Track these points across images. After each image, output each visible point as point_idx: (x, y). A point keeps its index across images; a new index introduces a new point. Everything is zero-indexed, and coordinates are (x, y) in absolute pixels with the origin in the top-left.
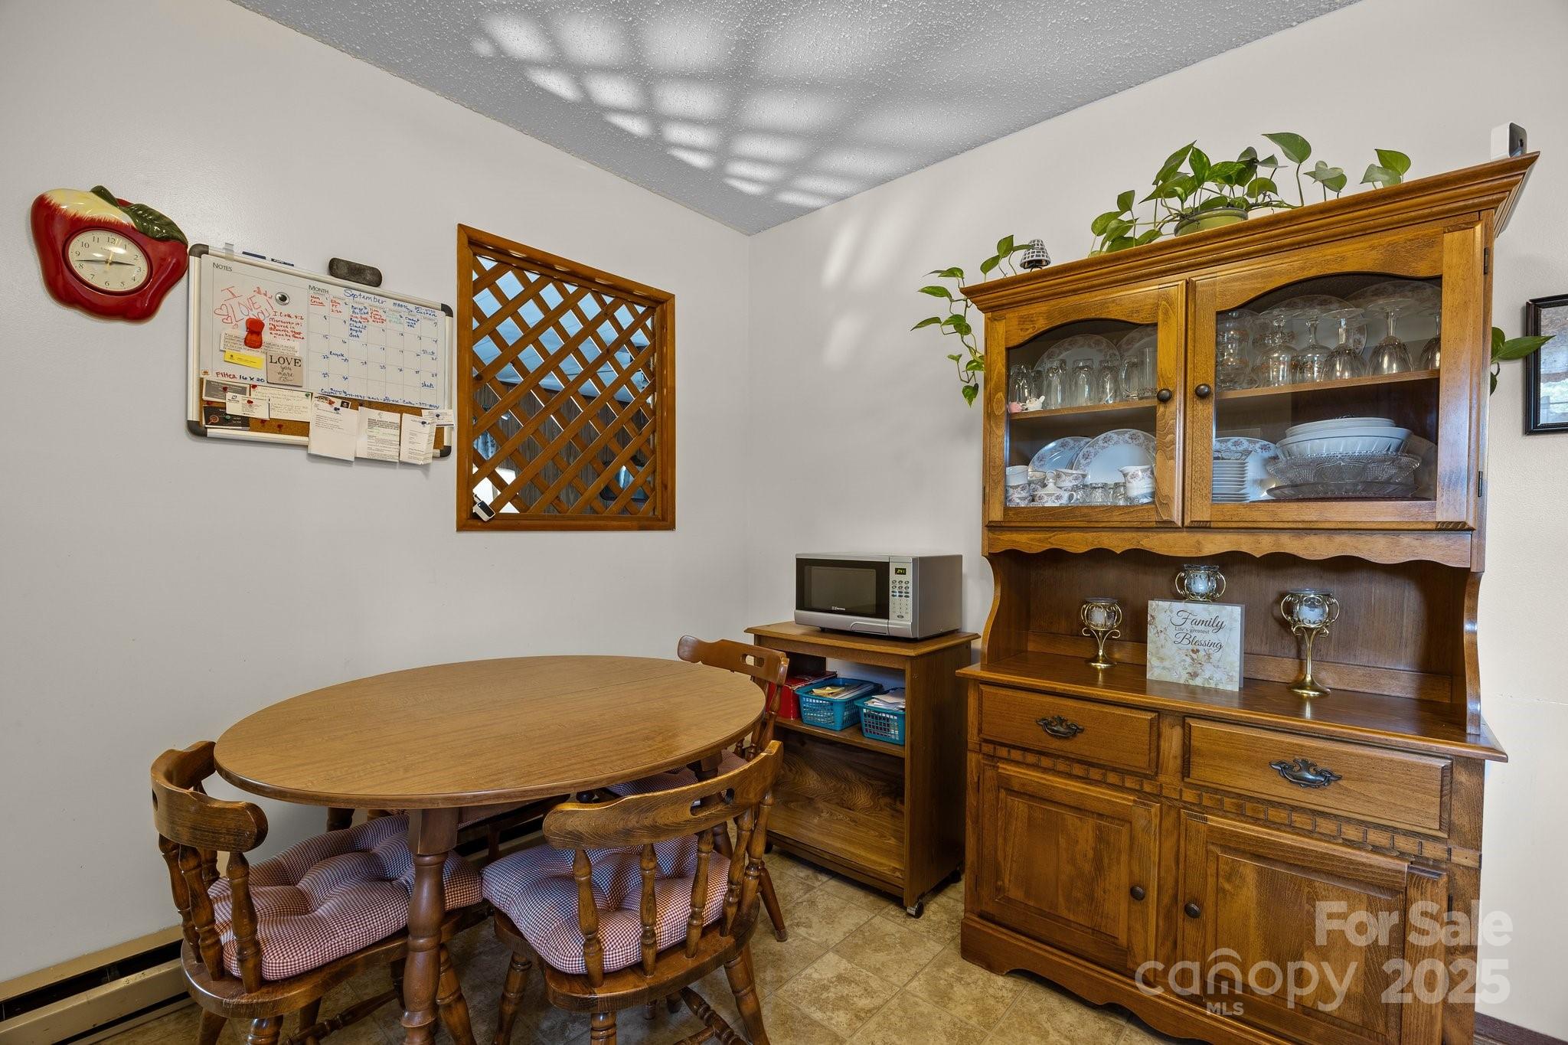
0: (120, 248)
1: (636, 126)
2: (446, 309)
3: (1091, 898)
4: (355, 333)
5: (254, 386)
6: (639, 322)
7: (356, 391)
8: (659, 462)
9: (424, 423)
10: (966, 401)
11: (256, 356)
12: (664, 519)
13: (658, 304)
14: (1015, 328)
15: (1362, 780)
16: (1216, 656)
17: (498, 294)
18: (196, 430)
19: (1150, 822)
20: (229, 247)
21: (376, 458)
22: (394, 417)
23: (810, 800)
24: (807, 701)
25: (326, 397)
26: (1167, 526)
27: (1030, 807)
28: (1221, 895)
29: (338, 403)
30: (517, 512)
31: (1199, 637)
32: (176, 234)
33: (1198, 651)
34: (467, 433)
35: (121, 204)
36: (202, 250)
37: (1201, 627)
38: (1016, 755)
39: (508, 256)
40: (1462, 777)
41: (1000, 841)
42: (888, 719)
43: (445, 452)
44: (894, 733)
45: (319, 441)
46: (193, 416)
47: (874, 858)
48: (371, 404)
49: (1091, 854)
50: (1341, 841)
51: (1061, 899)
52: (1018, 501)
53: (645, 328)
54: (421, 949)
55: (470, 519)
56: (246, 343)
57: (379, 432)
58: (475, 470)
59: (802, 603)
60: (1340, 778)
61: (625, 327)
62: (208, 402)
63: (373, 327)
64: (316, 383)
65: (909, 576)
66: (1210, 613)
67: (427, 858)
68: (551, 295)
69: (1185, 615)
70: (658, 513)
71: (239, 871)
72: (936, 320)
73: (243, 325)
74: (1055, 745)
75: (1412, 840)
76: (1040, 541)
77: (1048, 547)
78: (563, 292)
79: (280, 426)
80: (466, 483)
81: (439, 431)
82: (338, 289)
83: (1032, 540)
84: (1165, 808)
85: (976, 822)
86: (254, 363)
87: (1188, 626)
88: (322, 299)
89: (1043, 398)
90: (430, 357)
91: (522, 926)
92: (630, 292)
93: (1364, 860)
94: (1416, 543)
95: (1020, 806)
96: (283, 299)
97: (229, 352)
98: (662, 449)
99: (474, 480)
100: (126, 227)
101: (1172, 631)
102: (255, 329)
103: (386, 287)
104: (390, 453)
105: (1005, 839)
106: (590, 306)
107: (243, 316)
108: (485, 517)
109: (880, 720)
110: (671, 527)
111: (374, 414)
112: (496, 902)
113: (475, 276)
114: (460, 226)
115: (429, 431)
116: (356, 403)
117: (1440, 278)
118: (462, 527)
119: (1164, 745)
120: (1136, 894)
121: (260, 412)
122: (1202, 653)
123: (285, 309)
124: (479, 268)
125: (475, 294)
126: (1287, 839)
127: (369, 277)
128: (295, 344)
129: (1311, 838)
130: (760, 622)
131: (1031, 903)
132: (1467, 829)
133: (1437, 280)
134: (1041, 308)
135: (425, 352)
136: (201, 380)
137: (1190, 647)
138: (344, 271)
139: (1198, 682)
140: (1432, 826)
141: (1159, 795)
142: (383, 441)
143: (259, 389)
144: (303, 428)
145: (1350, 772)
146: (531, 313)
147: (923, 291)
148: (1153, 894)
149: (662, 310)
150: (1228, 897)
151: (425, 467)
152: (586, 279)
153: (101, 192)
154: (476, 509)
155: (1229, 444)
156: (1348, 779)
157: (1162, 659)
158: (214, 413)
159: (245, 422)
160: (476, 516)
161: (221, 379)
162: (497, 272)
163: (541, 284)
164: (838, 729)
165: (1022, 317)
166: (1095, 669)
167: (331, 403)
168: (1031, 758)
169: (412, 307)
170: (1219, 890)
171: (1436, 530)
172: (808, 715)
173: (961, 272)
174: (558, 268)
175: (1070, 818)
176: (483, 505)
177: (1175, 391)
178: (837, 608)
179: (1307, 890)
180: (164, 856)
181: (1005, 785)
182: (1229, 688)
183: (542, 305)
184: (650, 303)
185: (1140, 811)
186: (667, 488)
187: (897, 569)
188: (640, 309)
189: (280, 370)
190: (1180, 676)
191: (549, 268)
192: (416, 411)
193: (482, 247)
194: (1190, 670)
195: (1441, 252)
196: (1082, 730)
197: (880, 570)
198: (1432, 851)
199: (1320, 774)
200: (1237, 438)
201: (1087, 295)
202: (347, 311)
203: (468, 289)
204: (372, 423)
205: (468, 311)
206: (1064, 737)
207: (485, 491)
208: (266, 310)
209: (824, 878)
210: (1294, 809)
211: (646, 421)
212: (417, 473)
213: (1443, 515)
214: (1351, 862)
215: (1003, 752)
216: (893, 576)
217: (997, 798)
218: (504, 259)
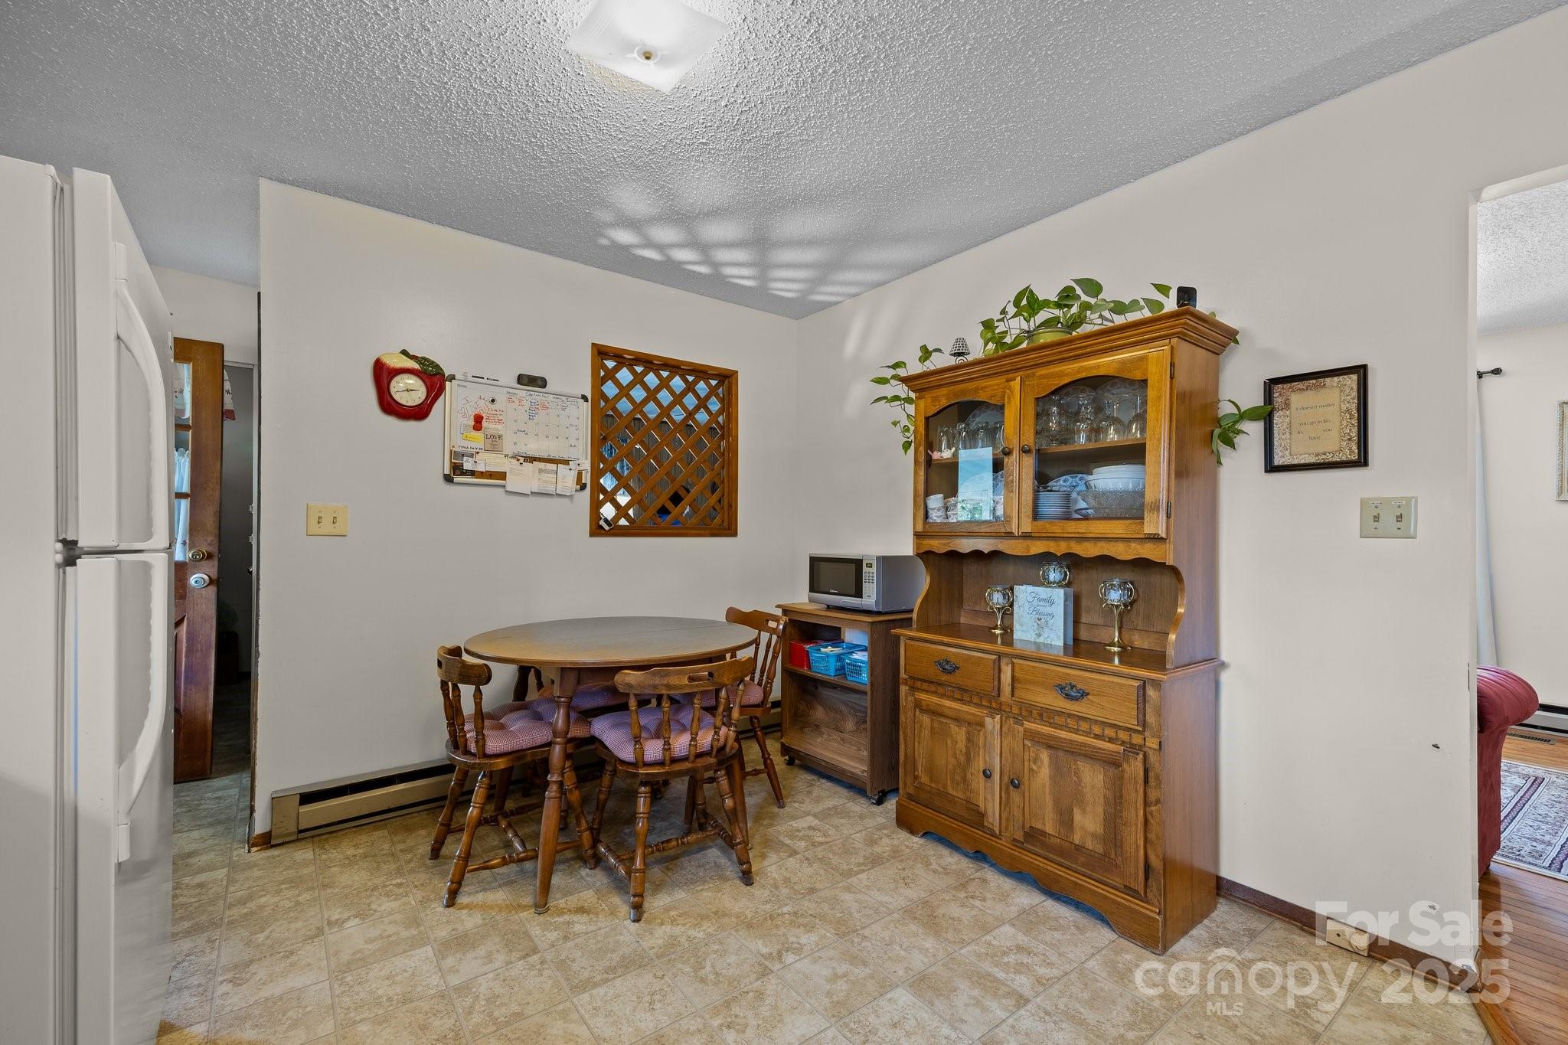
0: (412, 381)
1: (703, 269)
2: (584, 398)
3: (965, 780)
4: (531, 417)
5: (478, 453)
6: (713, 391)
7: (531, 454)
8: (726, 490)
9: (570, 469)
10: (903, 451)
11: (479, 435)
12: (729, 529)
13: (726, 379)
14: (932, 404)
15: (1098, 695)
16: (1051, 622)
17: (617, 383)
18: (448, 479)
19: (994, 726)
20: (465, 374)
21: (543, 492)
22: (553, 467)
23: (817, 726)
24: (814, 656)
25: (515, 457)
26: (1009, 535)
27: (932, 720)
28: (1031, 773)
29: (522, 459)
30: (628, 524)
31: (1042, 609)
32: (440, 371)
33: (1041, 619)
34: (597, 474)
35: (413, 358)
36: (452, 378)
37: (1042, 603)
38: (925, 686)
39: (622, 358)
40: (1151, 692)
41: (916, 744)
42: (860, 666)
43: (583, 487)
44: (865, 677)
45: (511, 483)
46: (447, 472)
47: (852, 764)
48: (540, 460)
49: (964, 750)
50: (1093, 736)
51: (949, 782)
52: (935, 518)
53: (717, 395)
54: (558, 743)
55: (598, 529)
56: (474, 429)
57: (546, 477)
58: (601, 497)
59: (812, 589)
60: (1088, 694)
61: (702, 396)
62: (455, 463)
63: (542, 413)
64: (509, 448)
65: (874, 569)
66: (1047, 593)
67: (562, 699)
68: (651, 379)
69: (1034, 595)
70: (726, 524)
71: (478, 696)
72: (885, 398)
73: (472, 418)
74: (945, 678)
75: (1127, 733)
76: (944, 544)
77: (949, 549)
78: (659, 376)
79: (491, 475)
80: (596, 506)
81: (580, 474)
82: (523, 392)
83: (940, 544)
84: (1004, 718)
85: (904, 733)
86: (477, 439)
87: (1035, 602)
88: (514, 399)
89: (954, 449)
90: (575, 428)
91: (607, 743)
92: (705, 373)
93: (1101, 746)
94: (1138, 547)
95: (926, 720)
96: (493, 401)
97: (465, 434)
98: (729, 482)
99: (601, 504)
100: (417, 370)
101: (1027, 605)
102: (478, 420)
103: (548, 388)
104: (551, 489)
105: (919, 743)
106: (677, 383)
107: (472, 414)
108: (607, 528)
109: (856, 668)
110: (734, 534)
111: (542, 465)
112: (597, 734)
113: (602, 373)
114: (593, 344)
115: (573, 474)
116: (531, 459)
117: (1146, 380)
118: (592, 534)
119: (1003, 676)
120: (987, 775)
121: (481, 468)
122: (1043, 620)
123: (493, 407)
124: (604, 367)
125: (602, 385)
126: (1064, 734)
127: (539, 383)
128: (499, 426)
129: (1077, 734)
130: (789, 601)
131: (933, 785)
132: (1154, 725)
133: (1145, 381)
134: (944, 391)
135: (571, 425)
136: (451, 451)
137: (1037, 616)
138: (526, 381)
139: (1041, 640)
140: (1133, 723)
141: (1000, 710)
142: (547, 482)
143: (480, 454)
144: (502, 476)
145: (1093, 690)
146: (638, 394)
147: (872, 381)
148: (996, 776)
149: (729, 382)
150: (1035, 775)
151: (571, 497)
152: (675, 367)
153: (404, 353)
154: (602, 523)
155: (1061, 482)
156: (1093, 694)
157: (1021, 625)
158: (457, 469)
159: (472, 473)
160: (601, 527)
161: (461, 450)
162: (616, 369)
163: (645, 374)
164: (832, 674)
165: (932, 397)
166: (994, 634)
167: (518, 460)
168: (933, 688)
169: (564, 398)
170: (1031, 770)
171: (1145, 538)
172: (815, 665)
173: (905, 364)
174: (655, 362)
175: (954, 728)
176: (606, 521)
177: (1013, 448)
178: (833, 591)
179: (1074, 767)
180: (443, 694)
181: (918, 704)
182: (1058, 644)
183: (645, 387)
184: (721, 378)
185: (988, 720)
186: (732, 508)
187: (867, 564)
188: (714, 383)
189: (491, 442)
190: (1030, 636)
191: (650, 363)
192: (566, 462)
193: (605, 354)
194: (1036, 632)
195: (1147, 364)
196: (958, 668)
197: (858, 563)
198: (1137, 739)
199: (1078, 692)
200: (1064, 477)
201: (970, 384)
202: (527, 405)
203: (598, 382)
204: (541, 471)
205: (599, 395)
206: (950, 672)
207: (608, 511)
208: (483, 408)
209: (824, 781)
210: (1070, 715)
211: (717, 460)
212: (566, 500)
213: (1148, 529)
214: (1095, 747)
215: (918, 684)
216: (865, 569)
217: (915, 714)
218: (621, 360)
